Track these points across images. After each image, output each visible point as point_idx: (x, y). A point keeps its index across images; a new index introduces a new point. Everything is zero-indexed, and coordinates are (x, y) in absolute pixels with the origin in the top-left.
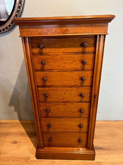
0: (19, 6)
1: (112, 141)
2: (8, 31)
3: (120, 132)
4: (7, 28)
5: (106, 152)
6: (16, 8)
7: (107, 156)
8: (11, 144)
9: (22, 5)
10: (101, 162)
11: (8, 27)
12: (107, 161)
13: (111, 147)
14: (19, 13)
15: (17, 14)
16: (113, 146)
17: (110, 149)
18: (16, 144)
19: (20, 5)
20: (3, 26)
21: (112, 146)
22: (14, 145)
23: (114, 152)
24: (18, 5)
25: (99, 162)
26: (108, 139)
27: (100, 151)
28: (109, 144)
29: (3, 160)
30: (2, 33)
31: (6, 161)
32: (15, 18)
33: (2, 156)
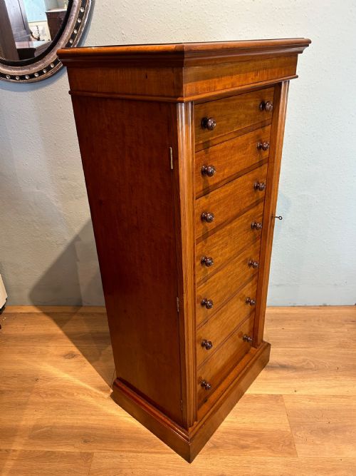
0: (80, 11)
1: (310, 350)
2: (53, 75)
3: (333, 330)
4: (48, 68)
5: (296, 373)
6: (73, 17)
7: (296, 384)
8: (62, 359)
9: (87, 10)
10: (281, 395)
11: (52, 66)
12: (297, 393)
13: (308, 363)
14: (81, 32)
15: (75, 32)
16: (313, 362)
17: (306, 367)
18: (73, 360)
19: (82, 11)
20: (40, 63)
21: (311, 363)
22: (67, 360)
23: (316, 375)
24: (78, 9)
25: (277, 396)
26: (302, 346)
27: (281, 372)
28: (302, 357)
29: (45, 393)
30: (35, 82)
31: (52, 395)
32: (69, 42)
33: (40, 384)
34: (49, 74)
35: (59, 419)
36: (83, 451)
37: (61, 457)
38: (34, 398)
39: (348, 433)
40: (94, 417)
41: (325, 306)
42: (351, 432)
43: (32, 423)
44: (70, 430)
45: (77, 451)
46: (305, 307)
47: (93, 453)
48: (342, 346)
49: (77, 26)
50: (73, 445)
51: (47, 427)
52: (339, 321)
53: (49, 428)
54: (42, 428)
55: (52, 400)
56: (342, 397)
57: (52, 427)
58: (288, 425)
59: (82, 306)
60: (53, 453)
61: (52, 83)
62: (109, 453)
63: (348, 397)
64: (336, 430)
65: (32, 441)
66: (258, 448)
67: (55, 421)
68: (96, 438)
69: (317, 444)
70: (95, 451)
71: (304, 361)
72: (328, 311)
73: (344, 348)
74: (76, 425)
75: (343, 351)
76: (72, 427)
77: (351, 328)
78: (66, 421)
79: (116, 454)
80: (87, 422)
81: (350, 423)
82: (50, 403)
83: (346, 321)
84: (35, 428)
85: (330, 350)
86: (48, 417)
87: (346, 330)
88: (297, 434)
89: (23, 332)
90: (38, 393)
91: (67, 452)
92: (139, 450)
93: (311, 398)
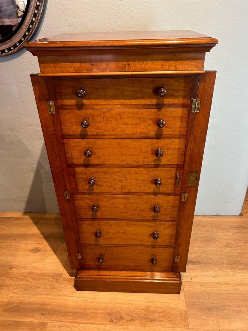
1: (205, 248)
2: (18, 51)
3: (222, 234)
4: (15, 46)
6: (32, 8)
7: (192, 274)
8: (30, 253)
9: (42, 4)
11: (18, 45)
12: (193, 281)
14: (38, 19)
15: (34, 19)
16: (206, 258)
17: (200, 261)
18: (38, 253)
19: (38, 4)
20: (9, 42)
21: (204, 258)
22: (34, 254)
23: (207, 267)
26: (199, 245)
28: (198, 254)
29: (16, 278)
30: (6, 55)
31: (21, 280)
32: (29, 27)
33: (14, 271)
34: (16, 50)
35: (25, 297)
36: (40, 321)
37: (25, 325)
38: (9, 282)
39: (226, 311)
40: (49, 297)
41: (218, 215)
42: (227, 310)
43: (6, 300)
44: (32, 306)
45: (37, 321)
46: (204, 216)
47: (47, 323)
48: (226, 246)
49: (35, 15)
50: (34, 317)
51: (16, 303)
52: (227, 227)
53: (17, 304)
54: (13, 303)
55: (21, 283)
56: (224, 284)
57: (20, 303)
58: (184, 304)
59: (46, 213)
60: (20, 322)
61: (18, 56)
62: (58, 323)
63: (228, 284)
64: (218, 308)
65: (5, 313)
66: (162, 321)
67: (22, 298)
68: (50, 312)
69: (204, 319)
70: (48, 321)
71: (200, 257)
72: (220, 219)
73: (228, 247)
74: (36, 302)
75: (227, 250)
76: (34, 303)
77: (235, 233)
78: (30, 299)
79: (62, 324)
80: (44, 300)
81: (228, 304)
82: (20, 285)
83: (231, 227)
84: (8, 303)
85: (219, 249)
86: (17, 296)
87: (231, 234)
88: (191, 311)
89: (4, 232)
90: (12, 278)
91: (29, 322)
92: (79, 321)
93: (202, 284)
